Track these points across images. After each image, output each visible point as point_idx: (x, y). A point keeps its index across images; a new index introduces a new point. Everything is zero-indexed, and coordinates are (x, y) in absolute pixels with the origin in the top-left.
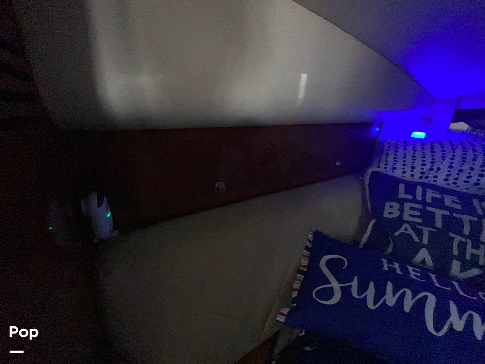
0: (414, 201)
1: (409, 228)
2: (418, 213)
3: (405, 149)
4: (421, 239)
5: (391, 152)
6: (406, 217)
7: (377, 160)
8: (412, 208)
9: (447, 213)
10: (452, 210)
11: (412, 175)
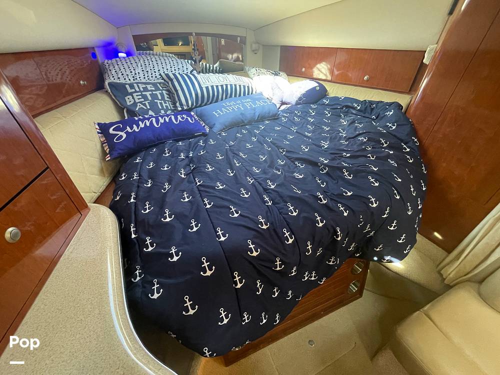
0: (136, 92)
1: (141, 105)
2: (141, 97)
3: (118, 65)
4: (146, 107)
5: (111, 68)
6: (137, 101)
7: (107, 75)
8: (137, 96)
9: (151, 93)
10: (152, 91)
11: (130, 80)
